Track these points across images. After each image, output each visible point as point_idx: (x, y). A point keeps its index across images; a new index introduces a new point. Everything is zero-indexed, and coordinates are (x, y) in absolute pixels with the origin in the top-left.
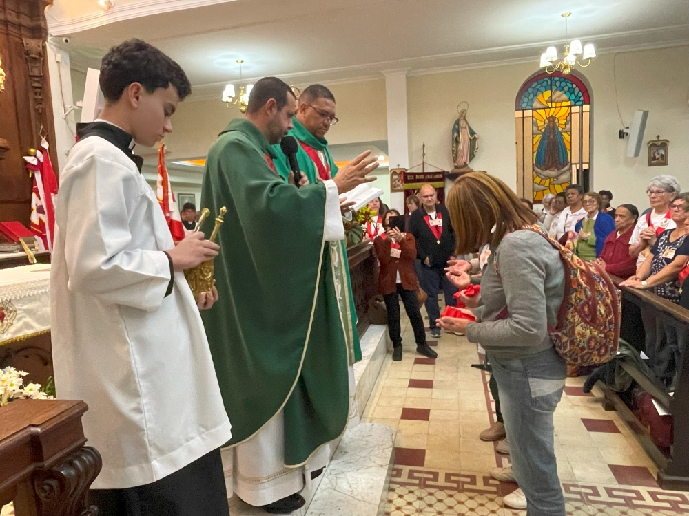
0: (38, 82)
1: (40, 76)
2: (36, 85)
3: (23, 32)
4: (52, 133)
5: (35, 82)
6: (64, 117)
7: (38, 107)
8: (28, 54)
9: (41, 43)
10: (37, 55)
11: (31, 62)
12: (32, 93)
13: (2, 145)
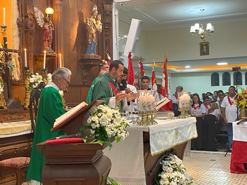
1: (109, 23)
3: (104, 2)
4: (112, 52)
5: (106, 26)
6: (116, 43)
7: (106, 38)
8: (105, 12)
9: (111, 7)
10: (109, 12)
11: (106, 16)
12: (104, 31)
13: (99, 59)
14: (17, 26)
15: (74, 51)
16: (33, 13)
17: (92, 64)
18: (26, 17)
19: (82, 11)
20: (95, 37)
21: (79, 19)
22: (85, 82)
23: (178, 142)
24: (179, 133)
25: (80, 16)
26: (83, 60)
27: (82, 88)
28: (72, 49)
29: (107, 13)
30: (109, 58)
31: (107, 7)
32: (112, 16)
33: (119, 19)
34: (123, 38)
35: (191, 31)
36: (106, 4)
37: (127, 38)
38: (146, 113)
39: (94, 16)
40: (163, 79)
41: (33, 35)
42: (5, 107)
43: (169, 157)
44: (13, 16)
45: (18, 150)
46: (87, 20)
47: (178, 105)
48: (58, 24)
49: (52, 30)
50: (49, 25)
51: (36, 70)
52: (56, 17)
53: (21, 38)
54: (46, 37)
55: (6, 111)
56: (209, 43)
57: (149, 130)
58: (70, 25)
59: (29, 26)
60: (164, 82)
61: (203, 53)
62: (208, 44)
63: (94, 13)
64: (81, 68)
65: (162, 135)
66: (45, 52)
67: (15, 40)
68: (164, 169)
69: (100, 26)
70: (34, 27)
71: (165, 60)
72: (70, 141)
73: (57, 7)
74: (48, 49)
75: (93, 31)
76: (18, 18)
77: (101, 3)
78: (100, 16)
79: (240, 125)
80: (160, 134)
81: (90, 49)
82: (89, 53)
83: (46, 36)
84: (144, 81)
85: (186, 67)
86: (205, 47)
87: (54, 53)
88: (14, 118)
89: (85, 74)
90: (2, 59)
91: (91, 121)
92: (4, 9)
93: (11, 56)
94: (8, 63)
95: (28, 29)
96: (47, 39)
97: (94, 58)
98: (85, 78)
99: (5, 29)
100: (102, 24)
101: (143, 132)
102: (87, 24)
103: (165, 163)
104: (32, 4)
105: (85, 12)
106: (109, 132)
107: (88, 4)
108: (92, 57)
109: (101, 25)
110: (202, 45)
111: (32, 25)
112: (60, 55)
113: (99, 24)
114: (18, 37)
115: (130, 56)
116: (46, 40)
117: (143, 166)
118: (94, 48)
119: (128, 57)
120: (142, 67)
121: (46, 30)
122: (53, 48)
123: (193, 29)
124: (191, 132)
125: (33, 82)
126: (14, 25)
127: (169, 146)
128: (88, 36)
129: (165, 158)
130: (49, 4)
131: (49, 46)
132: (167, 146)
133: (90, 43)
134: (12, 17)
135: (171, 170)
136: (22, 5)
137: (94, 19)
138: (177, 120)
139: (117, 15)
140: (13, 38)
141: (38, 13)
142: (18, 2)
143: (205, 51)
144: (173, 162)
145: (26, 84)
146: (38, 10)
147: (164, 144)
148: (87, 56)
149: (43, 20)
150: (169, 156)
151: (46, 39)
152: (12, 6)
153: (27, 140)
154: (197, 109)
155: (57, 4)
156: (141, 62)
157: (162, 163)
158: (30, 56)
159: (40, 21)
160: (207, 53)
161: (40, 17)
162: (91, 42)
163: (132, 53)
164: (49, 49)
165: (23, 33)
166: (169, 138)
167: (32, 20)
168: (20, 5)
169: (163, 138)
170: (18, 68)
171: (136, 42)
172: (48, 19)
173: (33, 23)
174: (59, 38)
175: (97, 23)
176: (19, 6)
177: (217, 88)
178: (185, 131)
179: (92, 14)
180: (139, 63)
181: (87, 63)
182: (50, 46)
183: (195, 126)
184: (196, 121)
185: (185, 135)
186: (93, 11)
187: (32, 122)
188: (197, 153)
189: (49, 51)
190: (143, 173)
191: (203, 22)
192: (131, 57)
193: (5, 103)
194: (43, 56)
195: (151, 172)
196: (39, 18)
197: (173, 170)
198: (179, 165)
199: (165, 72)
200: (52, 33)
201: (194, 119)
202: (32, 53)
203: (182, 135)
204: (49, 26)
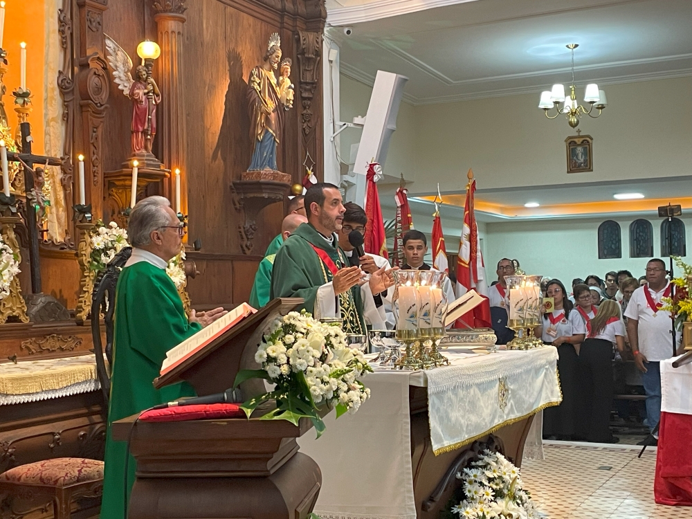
0: (310, 90)
1: (313, 83)
2: (305, 95)
3: (298, 23)
4: (321, 162)
5: (306, 90)
6: (332, 139)
7: (305, 125)
8: (303, 53)
9: (320, 38)
10: (313, 53)
11: (303, 64)
12: (300, 106)
13: (286, 182)
14: (57, 92)
15: (217, 162)
16: (102, 57)
17: (266, 196)
18: (84, 66)
19: (239, 50)
20: (273, 122)
21: (230, 71)
22: (246, 246)
23: (508, 415)
24: (510, 392)
25: (232, 63)
26: (241, 187)
27: (237, 264)
28: (211, 154)
29: (306, 55)
30: (313, 180)
31: (308, 38)
32: (320, 63)
33: (340, 72)
34: (352, 125)
35: (541, 106)
36: (307, 30)
37: (362, 126)
38: (416, 335)
39: (271, 64)
40: (464, 239)
41: (103, 117)
42: (22, 318)
43: (482, 459)
44: (46, 63)
45: (59, 439)
46: (252, 75)
47: (508, 312)
48: (173, 85)
49: (154, 103)
50: (146, 88)
51: (111, 214)
52: (165, 67)
53: (69, 125)
54: (138, 122)
55: (26, 329)
56: (592, 139)
57: (426, 381)
58: (205, 88)
59: (90, 92)
60: (466, 246)
61: (575, 167)
62: (588, 142)
63: (271, 55)
64: (236, 209)
65: (462, 396)
66: (136, 163)
67: (51, 129)
68: (469, 491)
69: (289, 92)
70: (104, 95)
71: (469, 185)
72: (207, 414)
73: (168, 40)
74: (144, 156)
75: (269, 105)
76: (61, 70)
77: (290, 27)
78: (288, 63)
79: (680, 369)
80: (456, 395)
81: (262, 154)
82: (257, 166)
83: (138, 119)
84: (411, 245)
85: (527, 205)
86: (580, 150)
87: (160, 167)
88: (49, 348)
89: (247, 225)
90: (17, 183)
91: (266, 356)
92: (23, 45)
93: (41, 176)
94: (32, 195)
95: (90, 101)
96: (141, 129)
97: (270, 179)
98: (246, 235)
99: (26, 99)
100: (293, 86)
101: (411, 387)
102: (252, 85)
103: (472, 475)
104: (100, 30)
105: (246, 52)
106: (315, 387)
107: (255, 31)
108: (265, 178)
109: (290, 87)
110: (571, 144)
111: (101, 89)
112: (177, 171)
113: (285, 87)
114: (60, 121)
115: (371, 173)
116: (137, 132)
117: (410, 484)
118: (272, 153)
119: (367, 178)
120: (405, 206)
121: (138, 102)
122: (157, 152)
123: (547, 99)
124: (544, 387)
125: (102, 246)
126: (49, 90)
127: (483, 428)
128: (256, 119)
129: (471, 460)
130: (147, 31)
131: (146, 148)
132: (477, 426)
133: (260, 138)
134: (44, 68)
135: (488, 495)
136: (72, 34)
137: (272, 73)
138: (504, 355)
139: (336, 60)
140: (48, 124)
141: (117, 54)
142: (60, 26)
143: (582, 160)
144: (494, 471)
145: (83, 252)
146: (117, 49)
147: (469, 423)
148: (253, 174)
149: (129, 74)
150: (482, 456)
151: (140, 127)
152: (45, 36)
153: (84, 411)
154: (559, 324)
155: (170, 32)
156: (401, 192)
157: (461, 475)
158: (95, 176)
159: (123, 78)
160: (587, 167)
161: (122, 66)
162: (262, 134)
163: (377, 166)
164: (147, 156)
165: (75, 112)
166: (482, 404)
167: (99, 75)
168: (68, 33)
169: (466, 404)
170: (61, 209)
171: (388, 136)
172: (144, 73)
173: (103, 84)
174: (173, 125)
175: (279, 84)
176: (63, 38)
177: (615, 265)
178: (528, 385)
179: (266, 58)
180: (397, 194)
181: (252, 195)
182: (150, 147)
183: (556, 370)
184: (558, 358)
185: (528, 396)
186: (268, 51)
187: (99, 359)
188: (559, 447)
189: (146, 160)
190: (410, 503)
191: (575, 79)
192: (376, 179)
193: (23, 306)
194: (131, 175)
195: (431, 499)
196: (120, 70)
197: (493, 496)
198: (511, 482)
199: (470, 220)
200: (154, 111)
201: (552, 351)
202: (100, 166)
203: (518, 396)
204: (146, 91)
